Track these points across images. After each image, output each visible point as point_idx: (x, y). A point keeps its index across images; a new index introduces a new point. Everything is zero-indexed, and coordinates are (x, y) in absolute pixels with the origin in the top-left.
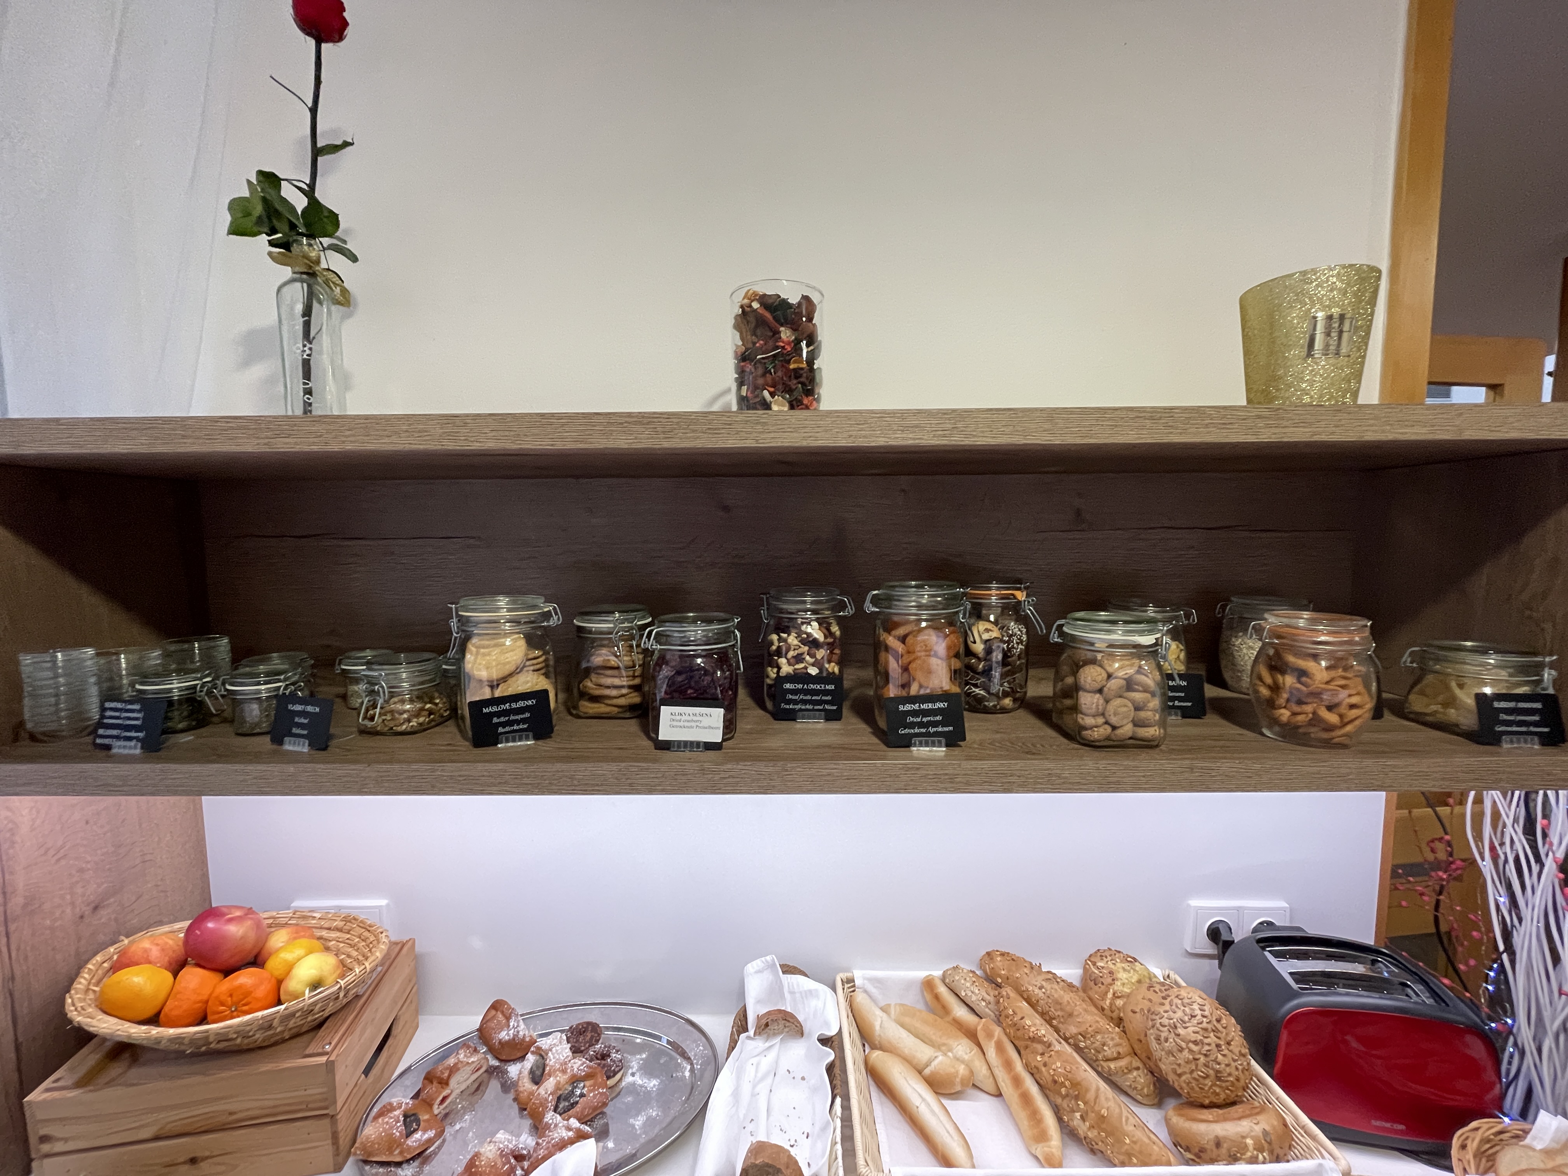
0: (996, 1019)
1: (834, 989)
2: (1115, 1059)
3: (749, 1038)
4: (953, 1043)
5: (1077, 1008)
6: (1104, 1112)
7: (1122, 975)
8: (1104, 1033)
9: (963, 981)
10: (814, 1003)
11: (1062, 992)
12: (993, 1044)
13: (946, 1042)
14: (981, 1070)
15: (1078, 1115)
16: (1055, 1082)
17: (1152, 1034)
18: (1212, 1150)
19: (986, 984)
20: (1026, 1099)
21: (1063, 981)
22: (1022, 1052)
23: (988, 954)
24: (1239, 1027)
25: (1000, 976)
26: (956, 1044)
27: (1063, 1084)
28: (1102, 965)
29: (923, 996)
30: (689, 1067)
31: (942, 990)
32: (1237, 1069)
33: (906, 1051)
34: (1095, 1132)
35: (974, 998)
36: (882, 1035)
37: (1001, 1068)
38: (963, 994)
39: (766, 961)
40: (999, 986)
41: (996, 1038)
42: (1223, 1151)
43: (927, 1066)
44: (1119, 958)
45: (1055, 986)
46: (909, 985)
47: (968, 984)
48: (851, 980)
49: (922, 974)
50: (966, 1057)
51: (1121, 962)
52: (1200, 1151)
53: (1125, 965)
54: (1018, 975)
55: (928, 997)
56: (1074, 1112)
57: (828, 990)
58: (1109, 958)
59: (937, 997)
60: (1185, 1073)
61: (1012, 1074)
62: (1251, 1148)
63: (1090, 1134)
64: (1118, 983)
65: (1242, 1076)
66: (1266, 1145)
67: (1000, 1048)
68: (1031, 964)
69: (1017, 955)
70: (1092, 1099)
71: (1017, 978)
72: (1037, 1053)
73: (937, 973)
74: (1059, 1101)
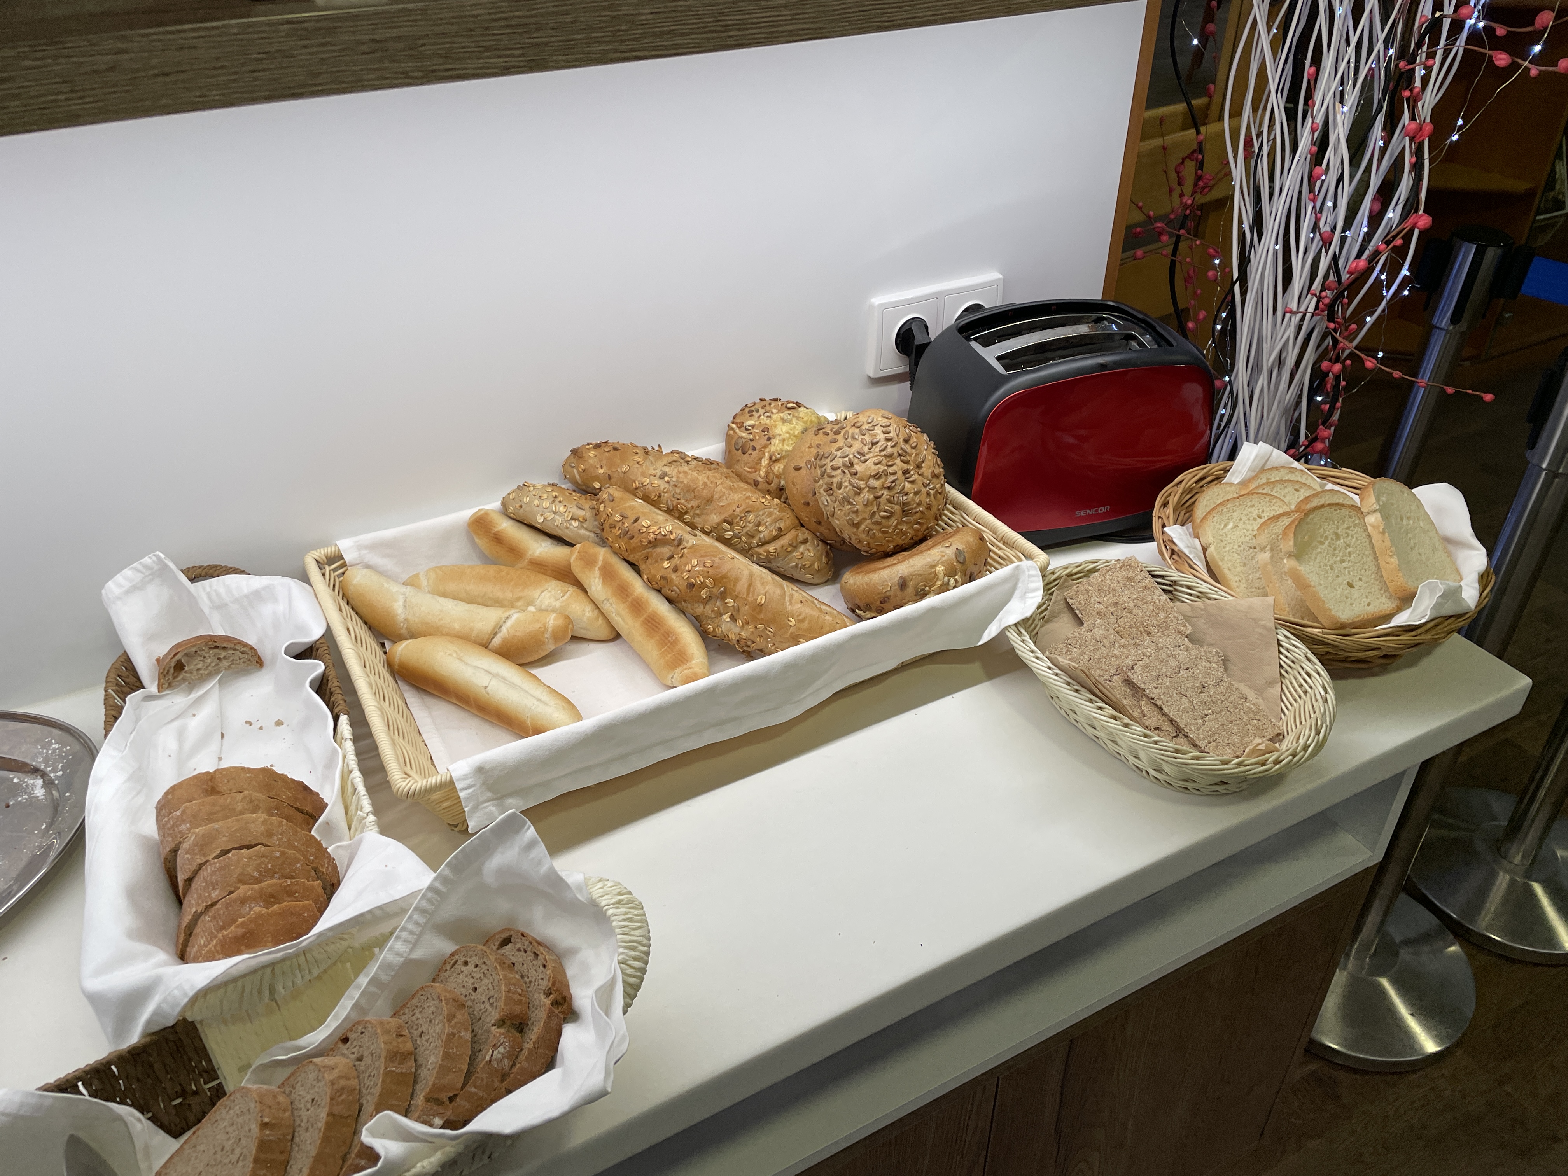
0: (597, 540)
1: (305, 579)
2: (775, 538)
3: (149, 698)
4: (534, 593)
5: (719, 488)
6: (761, 599)
7: (781, 430)
8: (758, 510)
9: (536, 502)
10: (267, 610)
11: (695, 474)
12: (597, 572)
13: (520, 594)
14: (581, 611)
15: (726, 617)
16: (692, 586)
17: (821, 486)
18: (896, 596)
19: (576, 496)
20: (653, 624)
21: (696, 459)
22: (642, 567)
23: (574, 452)
24: (932, 444)
25: (597, 478)
26: (539, 591)
27: (703, 585)
28: (752, 422)
29: (474, 545)
30: (39, 782)
31: (506, 526)
32: (928, 494)
33: (457, 626)
34: (751, 628)
35: (559, 520)
36: (410, 617)
37: (613, 600)
38: (540, 520)
39: (146, 567)
40: (595, 493)
41: (600, 563)
42: (910, 590)
43: (496, 634)
44: (775, 407)
45: (685, 468)
46: (446, 536)
47: (546, 504)
48: (336, 559)
49: (467, 514)
50: (557, 604)
51: (779, 411)
52: (881, 603)
53: (786, 415)
54: (625, 468)
55: (482, 543)
56: (721, 615)
57: (294, 585)
58: (761, 411)
59: (498, 539)
60: (865, 519)
61: (630, 600)
62: (941, 575)
63: (744, 634)
64: (775, 441)
65: (934, 503)
66: (958, 566)
67: (608, 574)
68: (645, 449)
69: (621, 442)
70: (744, 590)
71: (625, 473)
72: (663, 560)
73: (494, 505)
74: (699, 609)
